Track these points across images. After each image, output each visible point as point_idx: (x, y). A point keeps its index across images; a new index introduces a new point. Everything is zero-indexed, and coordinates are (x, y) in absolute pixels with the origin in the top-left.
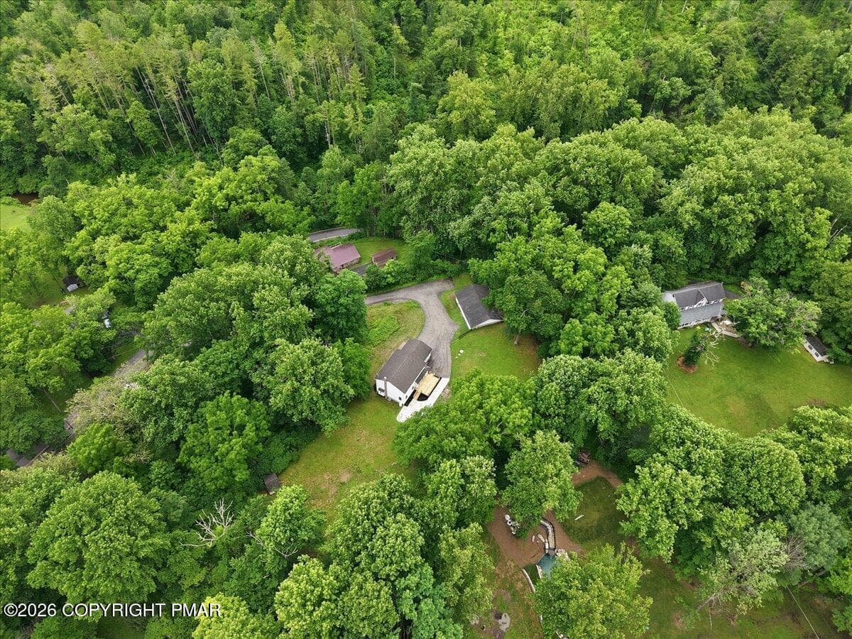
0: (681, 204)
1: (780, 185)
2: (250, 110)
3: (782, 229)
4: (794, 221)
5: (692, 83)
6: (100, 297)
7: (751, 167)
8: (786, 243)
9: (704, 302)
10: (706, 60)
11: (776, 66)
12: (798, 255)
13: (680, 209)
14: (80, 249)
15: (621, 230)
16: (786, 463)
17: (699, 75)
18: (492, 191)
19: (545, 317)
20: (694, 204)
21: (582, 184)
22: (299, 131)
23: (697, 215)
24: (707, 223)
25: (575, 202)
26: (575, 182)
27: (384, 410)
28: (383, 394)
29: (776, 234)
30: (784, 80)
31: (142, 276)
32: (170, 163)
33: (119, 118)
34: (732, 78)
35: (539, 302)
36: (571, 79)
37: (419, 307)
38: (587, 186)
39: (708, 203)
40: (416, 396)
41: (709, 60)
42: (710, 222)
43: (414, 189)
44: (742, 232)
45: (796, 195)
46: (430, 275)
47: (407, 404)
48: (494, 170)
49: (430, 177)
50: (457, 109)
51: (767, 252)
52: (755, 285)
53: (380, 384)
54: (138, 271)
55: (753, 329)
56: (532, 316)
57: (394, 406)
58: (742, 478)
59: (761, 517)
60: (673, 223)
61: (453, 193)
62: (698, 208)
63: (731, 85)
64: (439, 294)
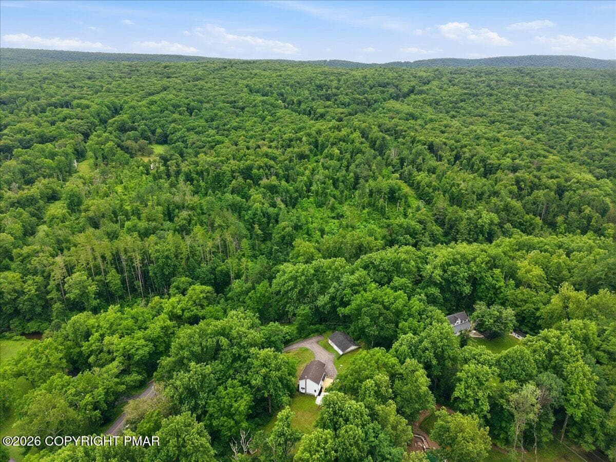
0: (433, 272)
1: (474, 259)
2: (183, 268)
3: (482, 281)
4: (486, 276)
5: (415, 238)
6: (114, 367)
7: (458, 253)
8: (486, 288)
9: (459, 321)
10: (418, 227)
11: (451, 228)
12: (494, 293)
13: (433, 275)
14: (93, 345)
15: (408, 289)
16: (522, 351)
17: (416, 234)
18: (338, 279)
19: (387, 326)
20: (438, 272)
21: (382, 271)
22: (212, 276)
23: (442, 277)
24: (447, 280)
25: (381, 280)
26: (378, 271)
27: (307, 401)
28: (303, 391)
29: (480, 284)
30: (458, 234)
31: (141, 352)
32: (128, 306)
33: (102, 280)
34: (432, 234)
35: (381, 318)
36: (356, 237)
37: (307, 350)
38: (385, 271)
39: (445, 271)
40: (323, 390)
41: (419, 227)
42: (449, 281)
43: (295, 286)
44: (464, 282)
45: (482, 263)
46: (309, 334)
47: (319, 394)
48: (336, 269)
49: (303, 278)
50: (302, 255)
51: (480, 294)
52: (480, 305)
53: (302, 384)
54: (137, 349)
55: (487, 323)
56: (380, 327)
57: (312, 397)
58: (506, 366)
59: (522, 382)
60: (432, 282)
61: (316, 286)
62: (441, 273)
63: (433, 237)
64: (317, 342)
